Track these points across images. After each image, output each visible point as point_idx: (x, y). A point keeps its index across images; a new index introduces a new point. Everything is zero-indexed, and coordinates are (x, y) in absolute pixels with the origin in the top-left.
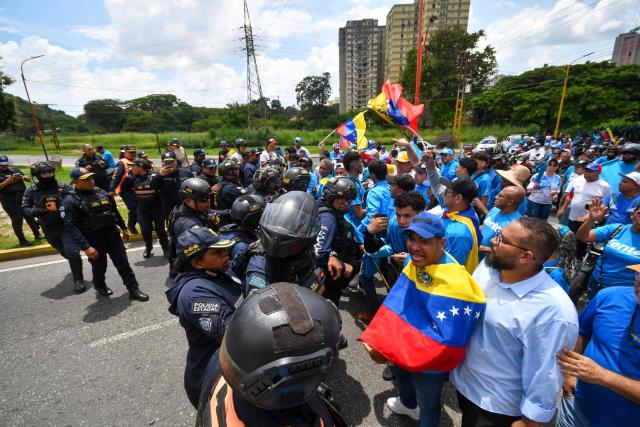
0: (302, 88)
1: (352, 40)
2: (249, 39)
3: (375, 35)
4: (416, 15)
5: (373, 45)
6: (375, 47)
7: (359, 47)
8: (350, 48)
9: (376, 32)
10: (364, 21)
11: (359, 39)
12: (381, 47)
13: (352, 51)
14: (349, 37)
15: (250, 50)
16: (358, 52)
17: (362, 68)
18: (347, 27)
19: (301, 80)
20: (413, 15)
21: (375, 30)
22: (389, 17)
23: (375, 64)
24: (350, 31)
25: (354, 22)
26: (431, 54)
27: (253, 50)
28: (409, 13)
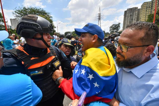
0: (111, 28)
1: (128, 14)
2: (99, 16)
3: (137, 12)
4: (152, 4)
5: (135, 14)
6: (136, 15)
7: (131, 15)
8: (127, 16)
9: (137, 11)
10: (133, 8)
11: (131, 13)
12: (138, 14)
13: (128, 17)
14: (128, 13)
15: (99, 19)
16: (130, 17)
17: (131, 21)
18: (127, 10)
19: (112, 25)
20: (151, 5)
21: (137, 10)
22: (142, 6)
23: (136, 20)
24: (128, 11)
25: (130, 9)
26: (158, 15)
27: (100, 19)
28: (149, 4)
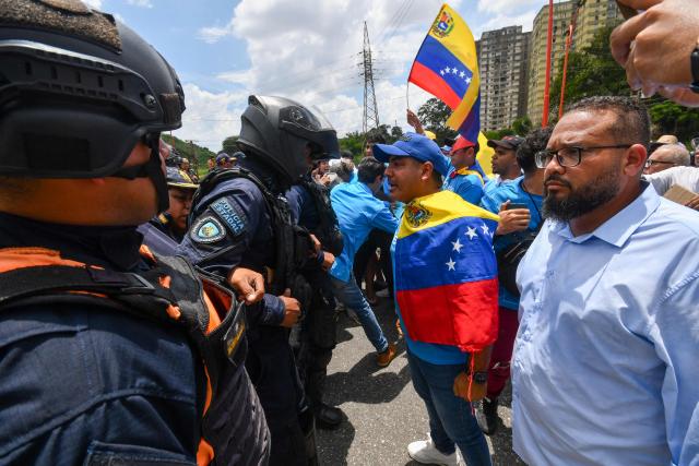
0: (425, 112)
1: (488, 53)
2: (367, 64)
3: (518, 44)
4: (573, 14)
5: (514, 55)
6: (518, 58)
7: (497, 60)
8: (485, 63)
9: (519, 41)
10: (504, 29)
11: (497, 51)
12: (525, 55)
13: (487, 66)
14: (485, 50)
15: (368, 75)
16: (496, 67)
17: (500, 83)
18: (483, 39)
19: (425, 102)
20: (569, 15)
21: (518, 38)
22: (536, 21)
23: (517, 77)
24: (485, 43)
25: (491, 32)
26: (594, 56)
27: (371, 75)
28: (565, 12)
